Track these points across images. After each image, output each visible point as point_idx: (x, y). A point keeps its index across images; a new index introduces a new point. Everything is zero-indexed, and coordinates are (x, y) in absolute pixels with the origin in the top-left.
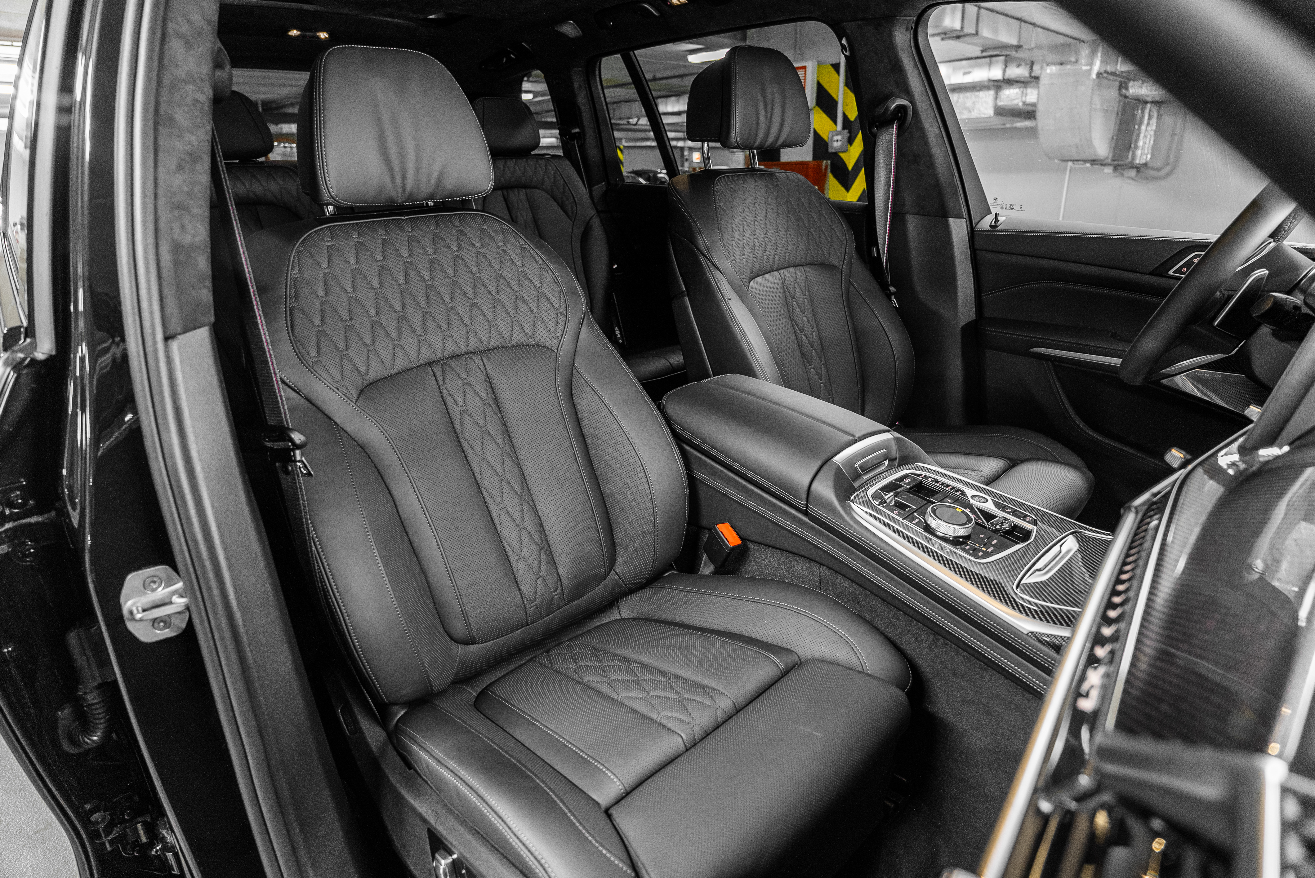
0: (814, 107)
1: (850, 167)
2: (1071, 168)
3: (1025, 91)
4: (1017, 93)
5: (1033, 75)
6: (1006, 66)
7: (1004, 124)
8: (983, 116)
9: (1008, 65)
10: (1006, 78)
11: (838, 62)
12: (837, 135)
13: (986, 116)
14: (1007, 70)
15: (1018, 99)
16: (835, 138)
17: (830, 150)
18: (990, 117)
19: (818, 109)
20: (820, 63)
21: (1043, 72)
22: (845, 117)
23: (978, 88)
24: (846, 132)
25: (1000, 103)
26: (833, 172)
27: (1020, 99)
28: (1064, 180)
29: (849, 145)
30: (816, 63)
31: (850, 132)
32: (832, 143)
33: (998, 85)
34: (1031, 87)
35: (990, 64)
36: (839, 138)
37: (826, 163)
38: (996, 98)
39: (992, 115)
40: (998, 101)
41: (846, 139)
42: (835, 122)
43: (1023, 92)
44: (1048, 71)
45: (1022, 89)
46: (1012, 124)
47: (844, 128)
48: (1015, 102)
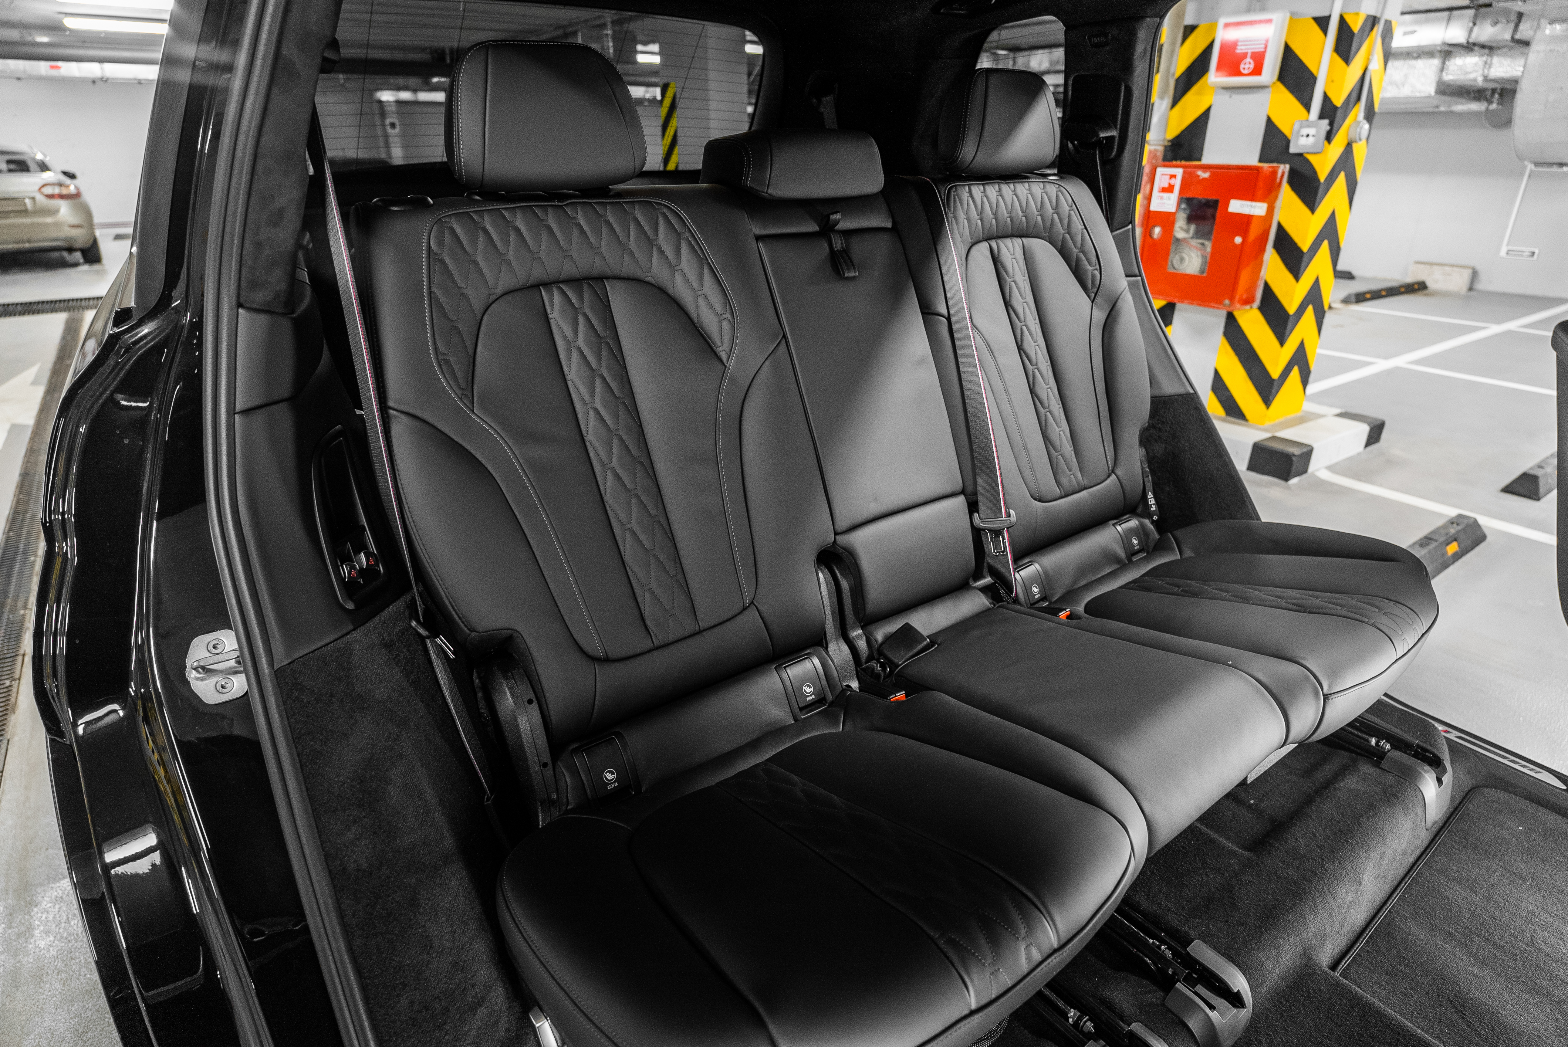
0: (1274, 83)
1: (1322, 177)
2: (1531, 171)
3: (1489, 61)
4: (1476, 64)
5: (1518, 36)
6: (1475, 24)
7: (1437, 107)
8: (1418, 95)
9: (1478, 22)
10: (1471, 41)
11: (1326, 14)
12: (1309, 126)
13: (1423, 95)
14: (1476, 29)
15: (1476, 71)
16: (1305, 131)
17: (1292, 150)
18: (1429, 97)
19: (1279, 84)
20: (1293, 15)
21: (1539, 33)
22: (1326, 98)
23: (1415, 55)
24: (1326, 122)
25: (1448, 77)
26: (1291, 183)
27: (1481, 72)
28: (1518, 188)
29: (1326, 143)
30: (1288, 15)
31: (1331, 124)
32: (1297, 139)
33: (1448, 51)
34: (1502, 55)
35: (1449, 19)
36: (1312, 131)
37: (1284, 169)
38: (1442, 70)
39: (1433, 94)
40: (1444, 74)
41: (1323, 134)
42: (1307, 107)
43: (1486, 63)
44: (1547, 32)
45: (1484, 58)
46: (1449, 106)
47: (1321, 117)
48: (1472, 76)
